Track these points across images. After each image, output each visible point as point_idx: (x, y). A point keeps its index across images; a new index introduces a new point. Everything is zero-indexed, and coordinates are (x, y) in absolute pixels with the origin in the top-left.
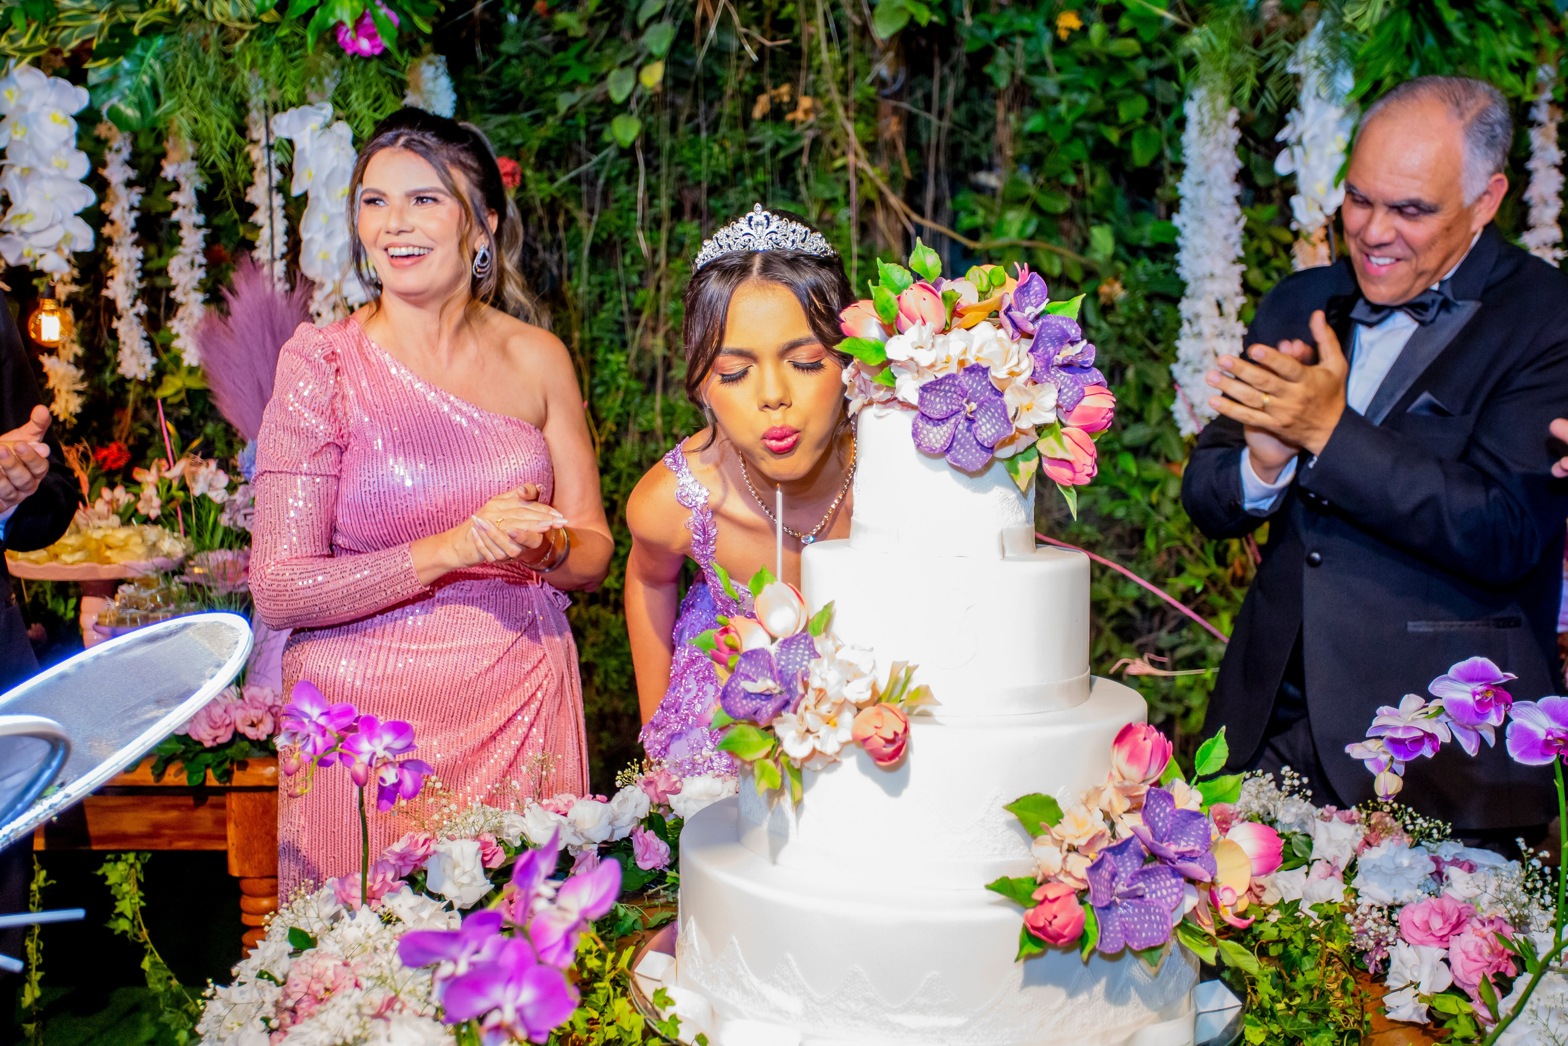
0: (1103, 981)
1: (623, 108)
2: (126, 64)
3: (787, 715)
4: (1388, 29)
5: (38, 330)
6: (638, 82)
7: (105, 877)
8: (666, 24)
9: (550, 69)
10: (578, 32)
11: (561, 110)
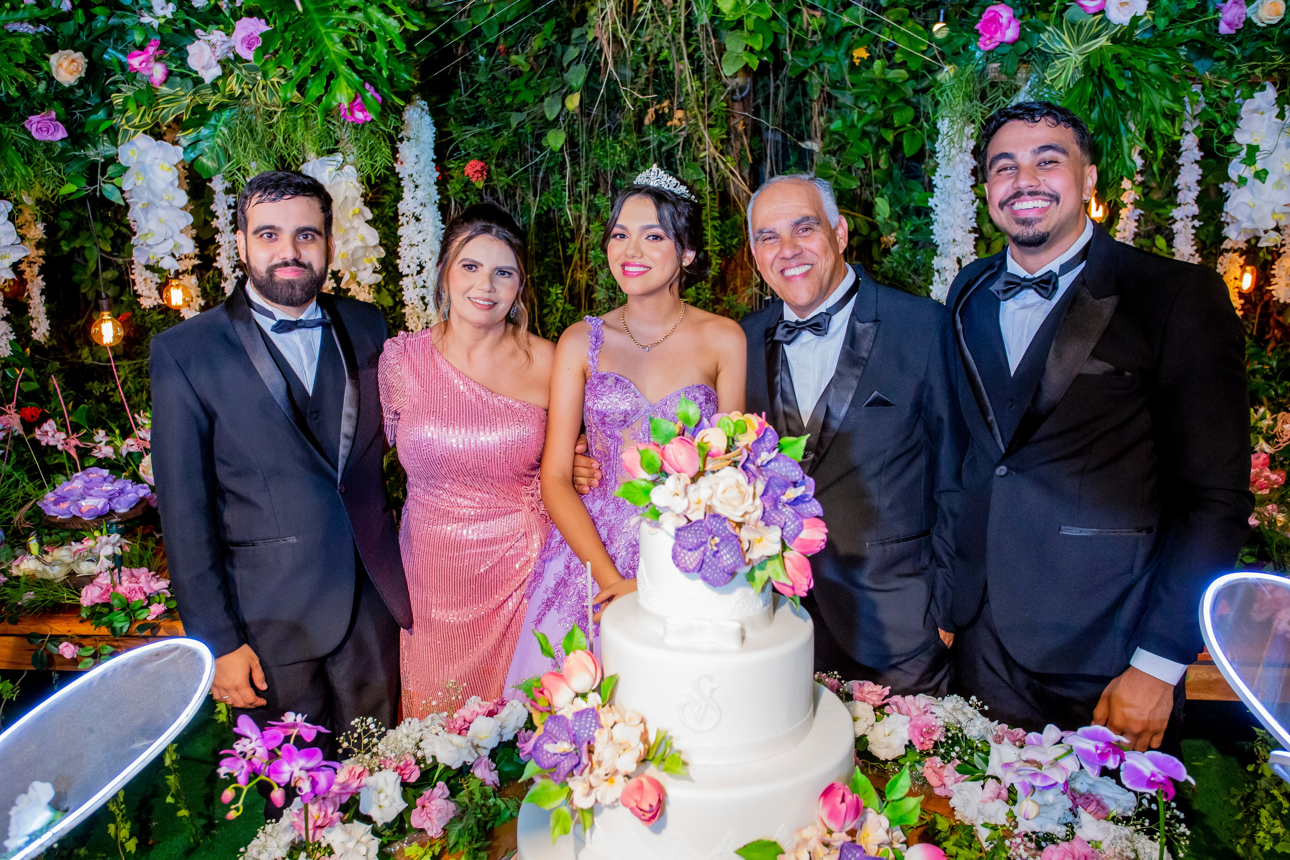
1: (554, 124)
2: (204, 131)
4: (1076, 92)
6: (563, 106)
8: (582, 65)
9: (508, 92)
10: (526, 69)
11: (514, 125)
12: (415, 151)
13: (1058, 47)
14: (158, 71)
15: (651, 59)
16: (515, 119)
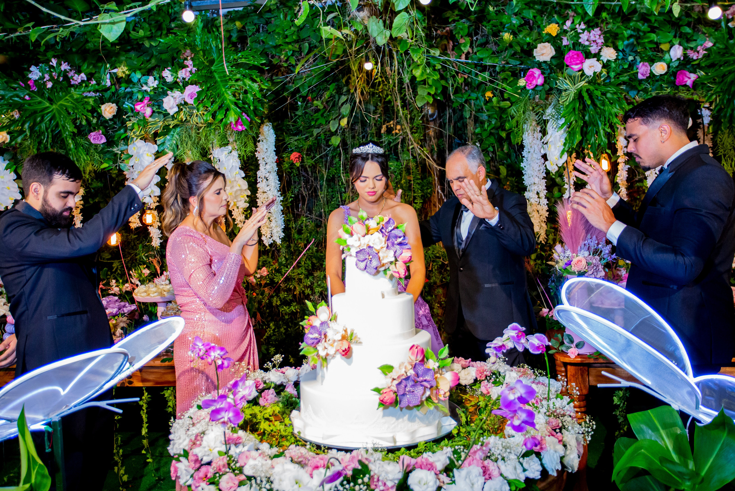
0: (407, 416)
1: (335, 133)
2: (168, 137)
3: (320, 344)
5: (145, 220)
6: (339, 124)
7: (164, 395)
8: (348, 105)
9: (313, 119)
10: (321, 107)
11: (315, 134)
12: (266, 146)
13: (565, 87)
14: (148, 111)
15: (383, 101)
16: (315, 132)
